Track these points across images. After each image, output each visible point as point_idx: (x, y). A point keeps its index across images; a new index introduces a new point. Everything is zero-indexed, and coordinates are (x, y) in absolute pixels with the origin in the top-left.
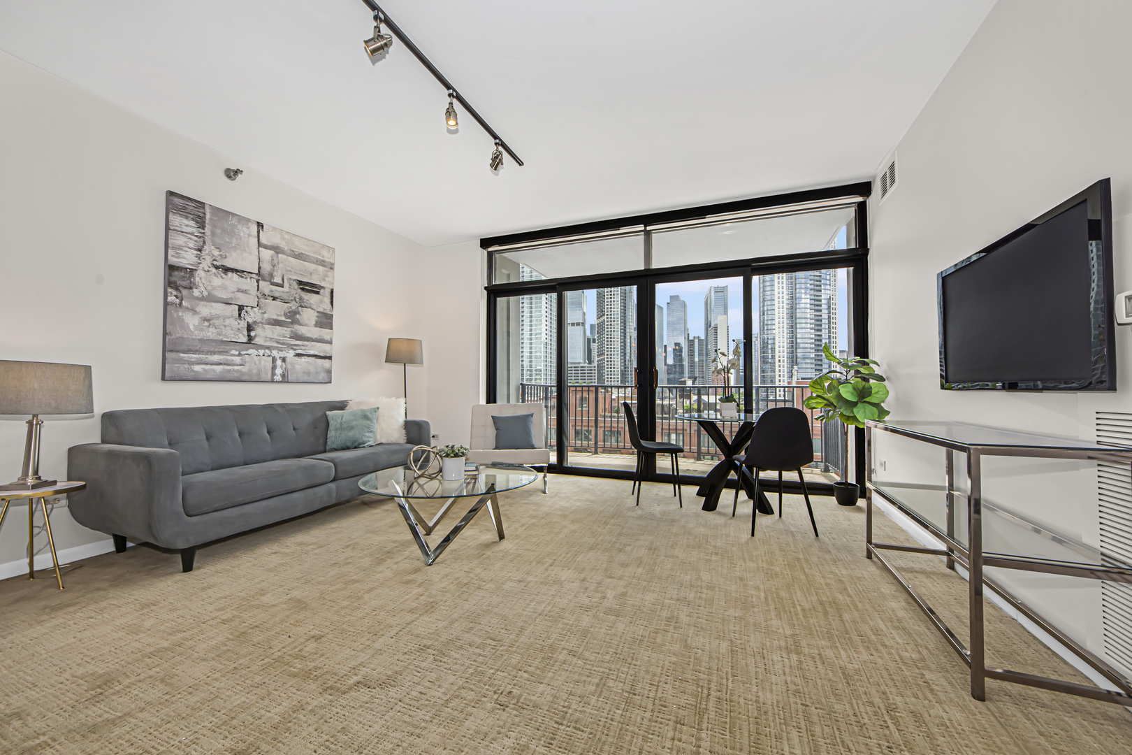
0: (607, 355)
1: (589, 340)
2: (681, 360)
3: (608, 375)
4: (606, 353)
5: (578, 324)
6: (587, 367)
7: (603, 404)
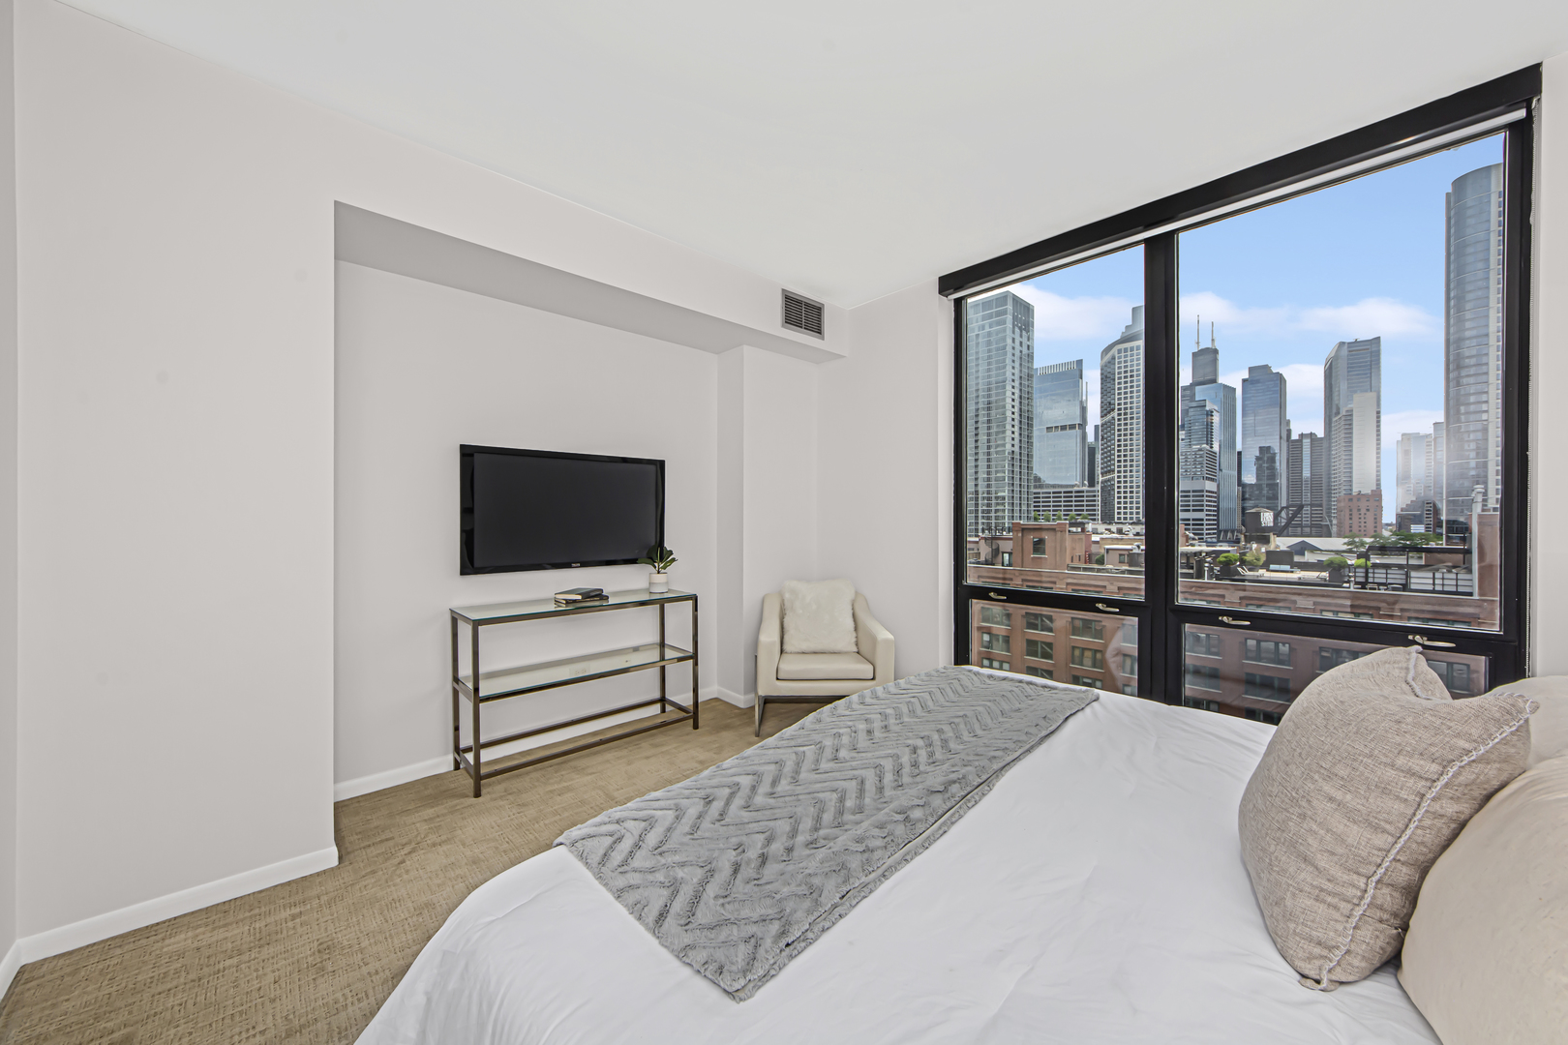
0: (1119, 472)
1: (1092, 451)
2: (1273, 474)
4: (1116, 469)
5: (1073, 427)
6: (1087, 491)
7: (1073, 549)
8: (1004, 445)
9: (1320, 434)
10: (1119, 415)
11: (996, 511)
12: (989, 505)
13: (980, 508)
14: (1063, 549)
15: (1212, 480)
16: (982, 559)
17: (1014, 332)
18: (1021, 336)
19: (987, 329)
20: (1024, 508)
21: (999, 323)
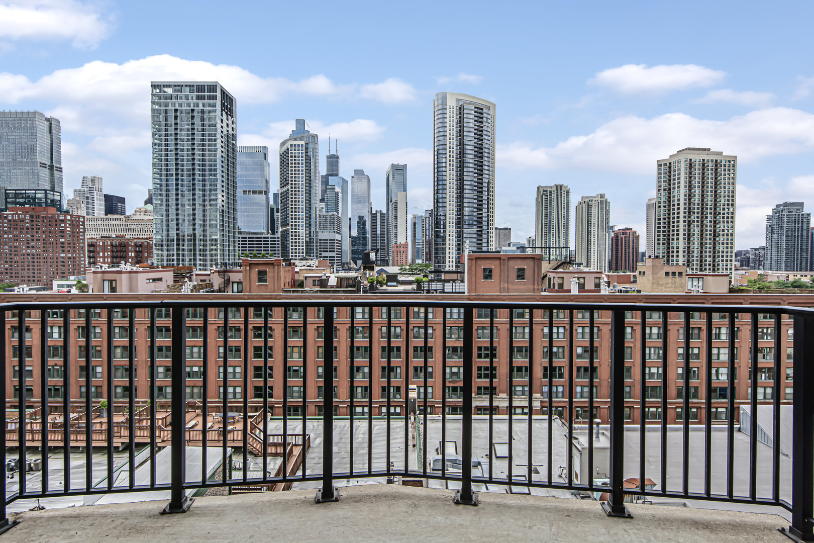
1: (272, 210)
2: (365, 233)
3: (292, 246)
4: (290, 224)
5: (260, 192)
6: (271, 238)
7: (285, 277)
8: (216, 200)
9: (384, 211)
10: (292, 188)
11: (211, 250)
12: (205, 245)
13: (197, 248)
14: (279, 277)
15: (338, 233)
16: (216, 287)
17: (222, 115)
18: (227, 119)
19: (201, 107)
20: (232, 248)
21: (210, 105)
